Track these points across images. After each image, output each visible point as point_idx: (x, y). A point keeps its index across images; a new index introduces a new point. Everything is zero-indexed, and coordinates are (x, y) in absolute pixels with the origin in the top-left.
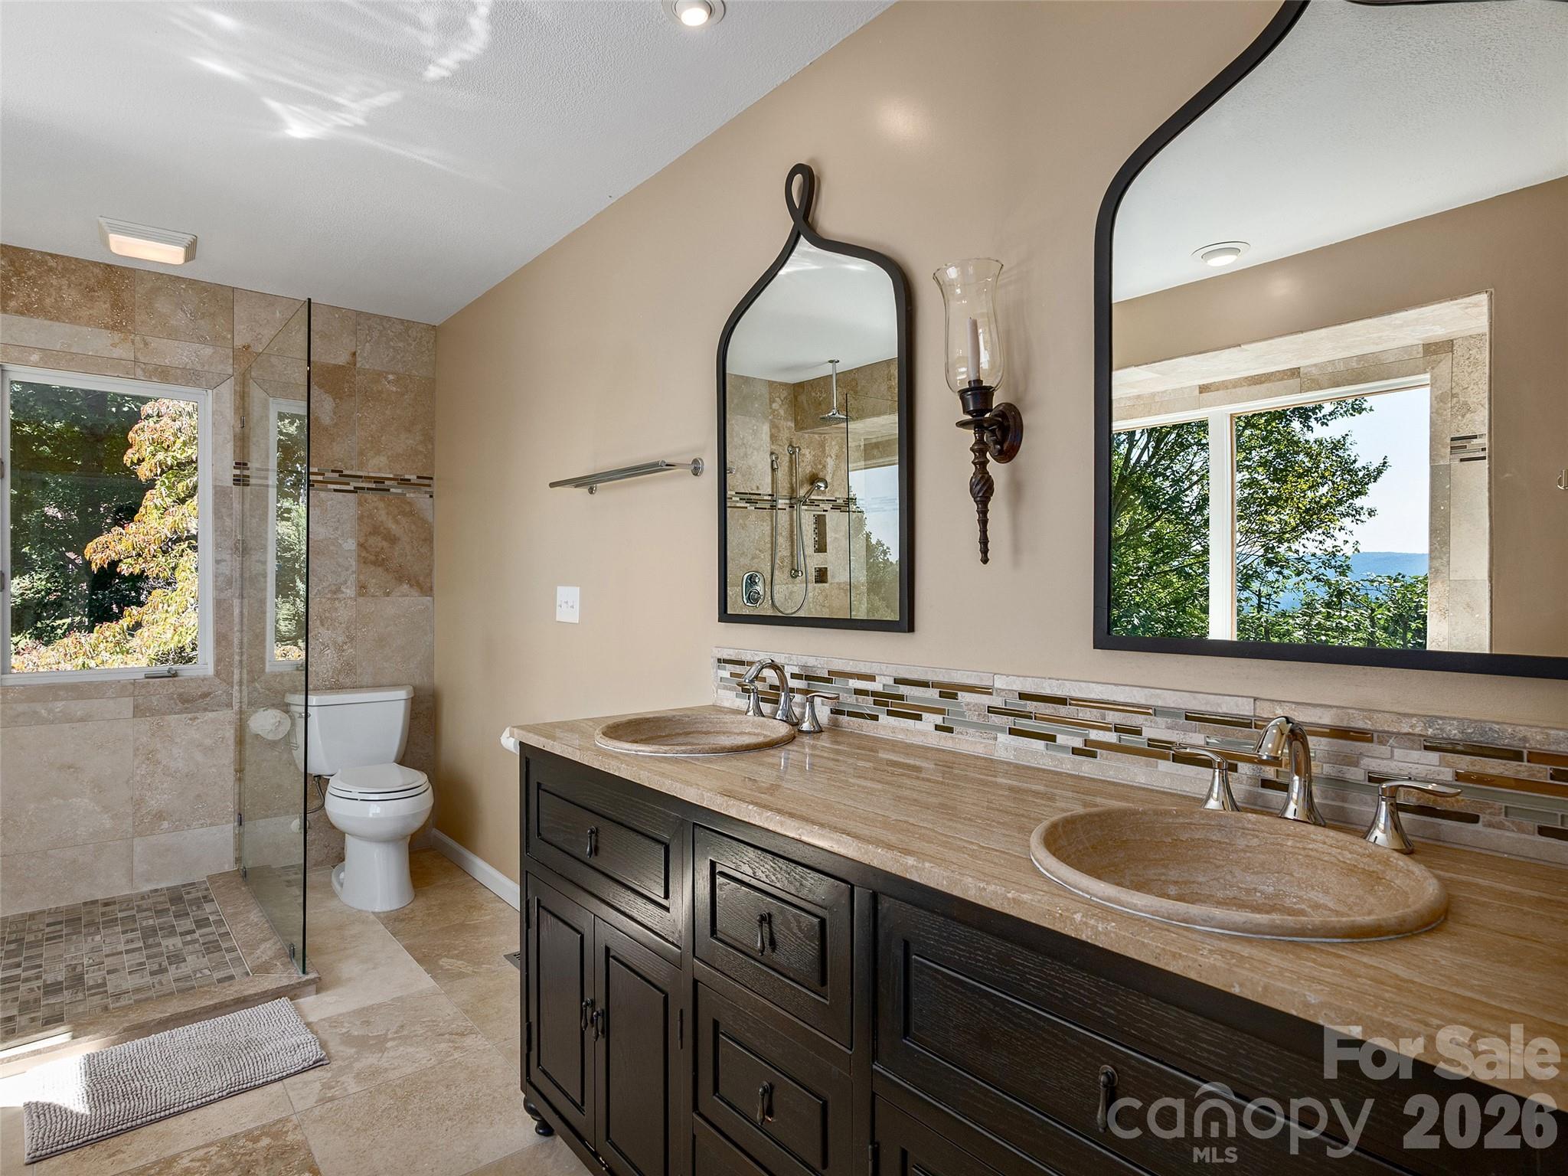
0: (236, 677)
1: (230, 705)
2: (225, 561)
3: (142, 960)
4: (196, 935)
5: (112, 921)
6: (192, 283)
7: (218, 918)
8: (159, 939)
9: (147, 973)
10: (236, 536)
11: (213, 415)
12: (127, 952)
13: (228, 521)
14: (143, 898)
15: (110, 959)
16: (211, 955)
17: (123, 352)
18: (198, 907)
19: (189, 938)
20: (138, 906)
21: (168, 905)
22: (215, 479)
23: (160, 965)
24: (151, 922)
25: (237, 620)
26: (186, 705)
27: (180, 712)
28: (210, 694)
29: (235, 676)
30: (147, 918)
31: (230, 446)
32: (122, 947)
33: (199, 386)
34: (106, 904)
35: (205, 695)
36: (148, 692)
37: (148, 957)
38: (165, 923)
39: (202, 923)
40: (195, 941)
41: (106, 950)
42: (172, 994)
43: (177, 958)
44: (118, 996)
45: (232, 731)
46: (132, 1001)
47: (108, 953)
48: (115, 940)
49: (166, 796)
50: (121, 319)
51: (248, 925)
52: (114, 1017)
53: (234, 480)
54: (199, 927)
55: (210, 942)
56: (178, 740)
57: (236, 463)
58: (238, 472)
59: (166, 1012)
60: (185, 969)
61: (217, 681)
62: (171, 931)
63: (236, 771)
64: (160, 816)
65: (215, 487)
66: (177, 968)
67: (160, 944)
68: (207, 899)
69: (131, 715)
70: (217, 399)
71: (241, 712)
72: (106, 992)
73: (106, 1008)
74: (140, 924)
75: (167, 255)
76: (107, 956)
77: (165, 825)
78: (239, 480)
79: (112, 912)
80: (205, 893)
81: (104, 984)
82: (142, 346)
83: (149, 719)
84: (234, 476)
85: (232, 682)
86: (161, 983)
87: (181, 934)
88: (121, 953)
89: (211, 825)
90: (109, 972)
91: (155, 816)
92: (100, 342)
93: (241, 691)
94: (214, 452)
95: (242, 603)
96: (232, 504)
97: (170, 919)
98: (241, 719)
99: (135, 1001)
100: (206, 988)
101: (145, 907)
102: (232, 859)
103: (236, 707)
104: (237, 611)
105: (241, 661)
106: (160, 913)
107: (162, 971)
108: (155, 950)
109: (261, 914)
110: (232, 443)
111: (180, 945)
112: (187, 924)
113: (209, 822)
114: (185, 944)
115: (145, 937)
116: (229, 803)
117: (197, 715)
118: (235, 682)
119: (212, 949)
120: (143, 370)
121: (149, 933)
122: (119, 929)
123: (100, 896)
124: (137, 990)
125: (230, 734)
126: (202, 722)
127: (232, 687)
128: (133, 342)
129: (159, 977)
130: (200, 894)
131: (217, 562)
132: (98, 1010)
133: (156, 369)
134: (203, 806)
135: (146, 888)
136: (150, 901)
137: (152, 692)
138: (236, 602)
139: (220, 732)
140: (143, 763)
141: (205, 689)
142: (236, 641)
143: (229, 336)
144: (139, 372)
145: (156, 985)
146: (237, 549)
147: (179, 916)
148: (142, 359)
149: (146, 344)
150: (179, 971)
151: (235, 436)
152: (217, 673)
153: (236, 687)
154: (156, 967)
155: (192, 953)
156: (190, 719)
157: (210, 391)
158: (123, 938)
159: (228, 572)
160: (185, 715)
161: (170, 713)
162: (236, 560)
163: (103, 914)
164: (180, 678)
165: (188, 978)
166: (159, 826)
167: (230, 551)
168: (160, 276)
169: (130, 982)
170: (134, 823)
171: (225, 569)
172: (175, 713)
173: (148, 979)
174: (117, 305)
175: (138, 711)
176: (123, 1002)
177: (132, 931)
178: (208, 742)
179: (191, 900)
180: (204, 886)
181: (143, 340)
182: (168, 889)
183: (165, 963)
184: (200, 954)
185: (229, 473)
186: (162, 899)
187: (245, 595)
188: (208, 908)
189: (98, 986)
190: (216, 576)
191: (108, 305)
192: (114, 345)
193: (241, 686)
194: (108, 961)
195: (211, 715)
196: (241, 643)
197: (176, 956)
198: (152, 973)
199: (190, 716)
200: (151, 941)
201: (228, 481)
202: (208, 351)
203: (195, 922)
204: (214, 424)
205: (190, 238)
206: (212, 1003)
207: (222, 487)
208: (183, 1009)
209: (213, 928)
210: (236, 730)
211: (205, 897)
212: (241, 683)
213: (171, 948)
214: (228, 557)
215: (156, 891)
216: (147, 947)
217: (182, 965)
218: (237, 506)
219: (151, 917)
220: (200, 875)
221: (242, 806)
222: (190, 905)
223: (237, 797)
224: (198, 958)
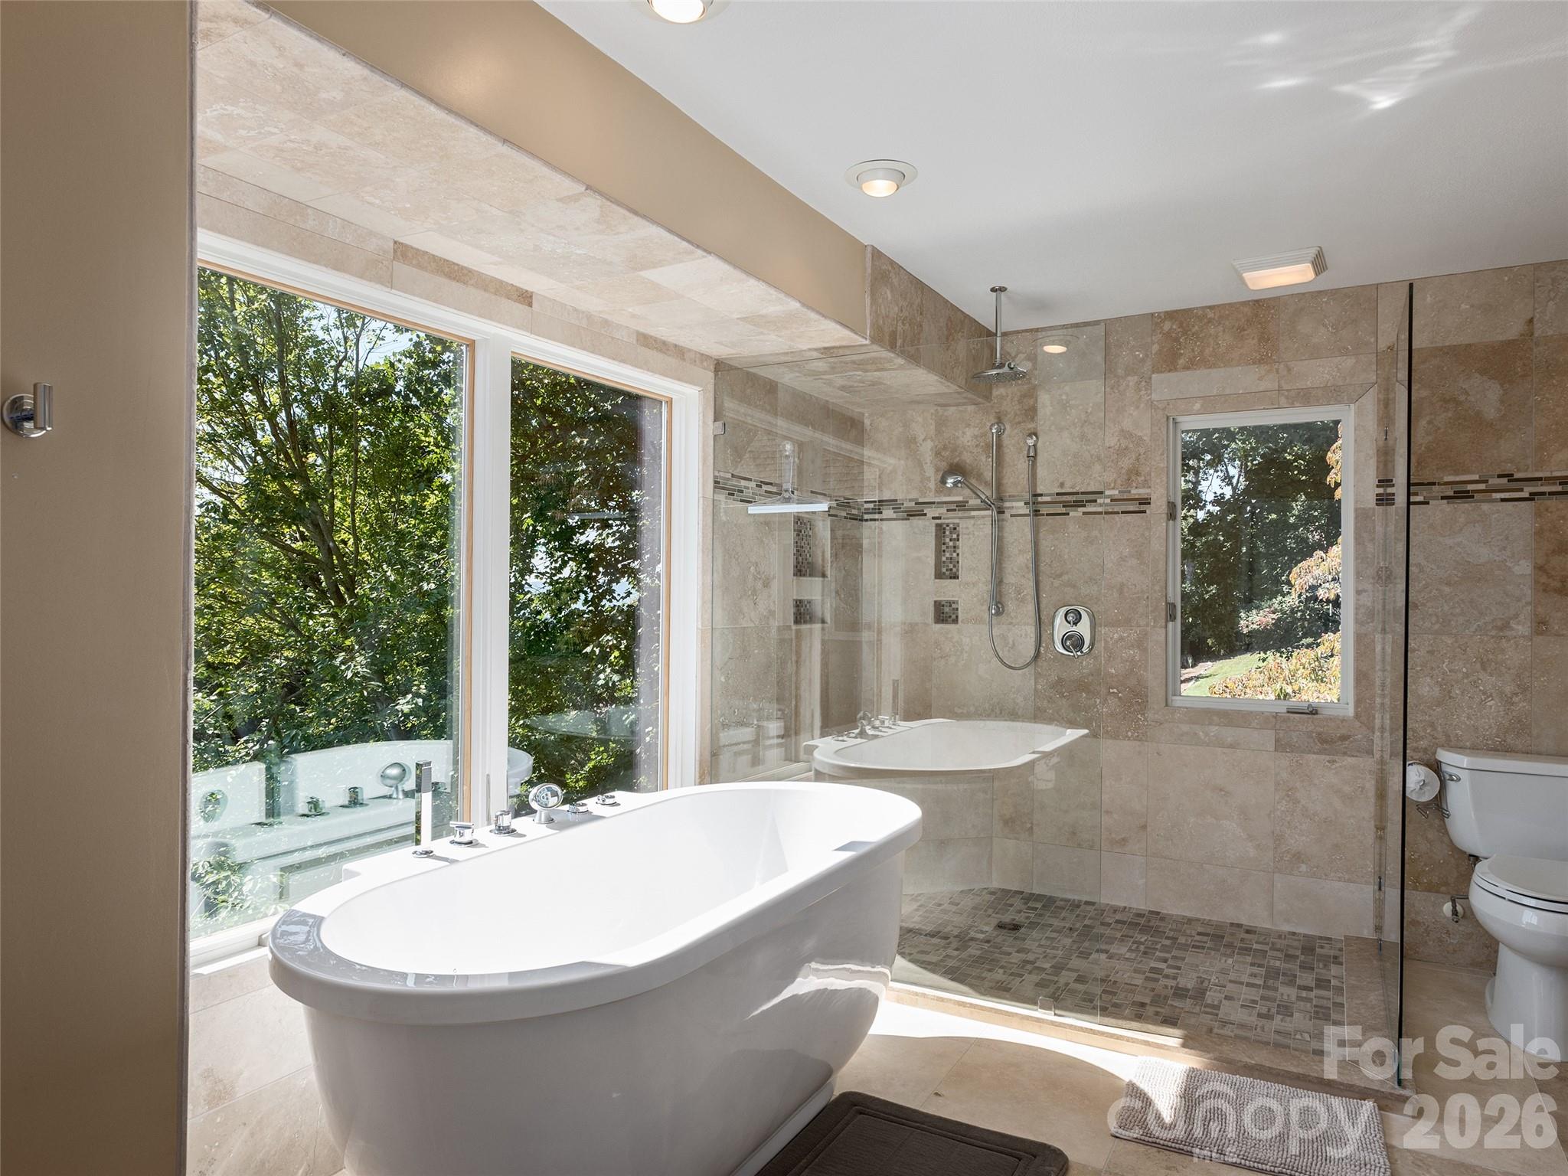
0: (1378, 722)
1: (1370, 752)
2: (1365, 591)
3: (1256, 999)
4: (1312, 994)
5: (1246, 949)
6: (1333, 293)
7: (1339, 984)
8: (1278, 984)
9: (1255, 1012)
10: (1378, 563)
11: (1355, 430)
12: (1248, 985)
13: (1370, 547)
14: (1280, 937)
15: (1232, 985)
16: (1318, 1021)
17: (1269, 384)
18: (1325, 965)
19: (1304, 994)
20: (1273, 944)
21: (1298, 953)
22: (1356, 502)
23: (1269, 1011)
24: (1278, 963)
25: (1378, 657)
26: (1325, 746)
27: (1320, 752)
28: (1349, 737)
29: (1376, 721)
30: (1275, 958)
31: (1373, 463)
32: (1245, 979)
33: (1340, 402)
34: (1248, 932)
35: (1344, 738)
36: (1289, 727)
37: (1263, 998)
38: (1290, 970)
39: (1322, 983)
40: (1308, 1000)
41: (1232, 976)
42: (1268, 1043)
43: (1286, 1010)
44: (1224, 1023)
45: (1373, 782)
46: (1232, 1034)
47: (1232, 979)
48: (1242, 969)
49: (1304, 838)
50: (1266, 354)
51: (1363, 1004)
52: (1212, 1042)
53: (1377, 500)
54: (1318, 986)
55: (1321, 1007)
56: (1317, 782)
57: (1379, 481)
58: (1381, 490)
59: (1253, 1058)
60: (1289, 1025)
61: (1357, 724)
62: (1291, 982)
63: (1378, 828)
64: (1298, 857)
65: (1356, 510)
66: (1282, 1021)
67: (1276, 989)
68: (1336, 960)
69: (1273, 749)
70: (1359, 414)
71: (1382, 762)
72: (1217, 1015)
73: (1211, 1030)
74: (1268, 962)
75: (1295, 275)
76: (1231, 981)
77: (1303, 868)
78: (1382, 500)
79: (1251, 940)
80: (1337, 953)
81: (1218, 1007)
82: (1285, 373)
83: (1289, 754)
84: (1377, 495)
85: (1373, 728)
86: (1263, 1028)
87: (1300, 988)
88: (1242, 983)
89: (1349, 881)
90: (1226, 998)
91: (1294, 856)
92: (1247, 378)
93: (1382, 738)
94: (1356, 472)
95: (1384, 639)
96: (1374, 528)
97: (1294, 967)
98: (1382, 770)
99: (1235, 1035)
100: (1297, 1053)
101: (1278, 946)
102: (1372, 927)
103: (1377, 756)
104: (1378, 648)
105: (1383, 704)
106: (1289, 957)
107: (1268, 1016)
108: (1271, 993)
109: (1382, 998)
110: (1375, 459)
111: (1293, 998)
112: (1308, 979)
113: (1347, 877)
114: (1300, 999)
115: (1267, 977)
116: (1368, 862)
117: (1336, 758)
118: (1377, 727)
119: (1321, 1015)
120: (1287, 398)
121: (1273, 974)
122: (1249, 959)
123: (1244, 921)
124: (1242, 1026)
125: (1370, 785)
126: (1341, 767)
127: (1374, 733)
128: (1277, 372)
129: (1264, 1021)
130: (1332, 953)
131: (1358, 592)
132: (1205, 1029)
133: (1299, 393)
134: (1341, 859)
135: (1286, 928)
136: (1285, 942)
137: (1292, 728)
138: (1378, 637)
139: (1359, 781)
140: (1283, 799)
141: (1344, 731)
142: (1378, 682)
143: (1372, 340)
144: (1283, 400)
145: (1258, 1029)
146: (1380, 578)
147: (1305, 968)
148: (1285, 387)
149: (1289, 370)
150: (1283, 1024)
151: (1378, 451)
152: (1357, 716)
153: (1378, 734)
154: (1264, 1010)
155: (1301, 1011)
156: (1329, 762)
157: (1352, 405)
158: (1250, 970)
159: (1369, 604)
160: (1323, 757)
161: (1310, 752)
162: (1378, 591)
163: (1242, 940)
164: (1320, 716)
165: (1287, 1034)
166: (1298, 868)
167: (1371, 581)
168: (1302, 296)
169: (1240, 1015)
170: (1275, 857)
171: (1366, 600)
172: (1314, 753)
173: (1253, 1020)
174: (1264, 338)
175: (1280, 746)
176: (1227, 1031)
177: (1260, 966)
178: (1347, 789)
179: (1321, 955)
180: (1338, 946)
181: (1287, 366)
182: (1305, 936)
183: (1274, 1010)
184: (1308, 1016)
185: (1372, 491)
186: (1295, 944)
187: (1387, 629)
188: (1334, 970)
189: (1213, 1007)
190: (1357, 609)
191: (1255, 341)
192: (1260, 379)
193: (1382, 732)
194: (1230, 986)
195: (1350, 759)
196: (1383, 685)
197: (1286, 1007)
198: (1260, 1015)
199: (1328, 758)
200: (1270, 982)
201: (1370, 501)
202: (1350, 362)
203: (1317, 980)
204: (1356, 441)
205: (1313, 252)
206: (1295, 1070)
207: (1364, 509)
208: (1268, 1064)
209: (1329, 994)
210: (1377, 782)
211: (1335, 957)
212: (1382, 729)
213: (1285, 997)
214: (1369, 587)
215: (1294, 934)
216: (1266, 987)
217: (1288, 1019)
218: (1379, 529)
219: (1279, 959)
220: (1337, 933)
221: (1383, 870)
222: (1318, 961)
223: (1377, 857)
224: (1305, 1018)
